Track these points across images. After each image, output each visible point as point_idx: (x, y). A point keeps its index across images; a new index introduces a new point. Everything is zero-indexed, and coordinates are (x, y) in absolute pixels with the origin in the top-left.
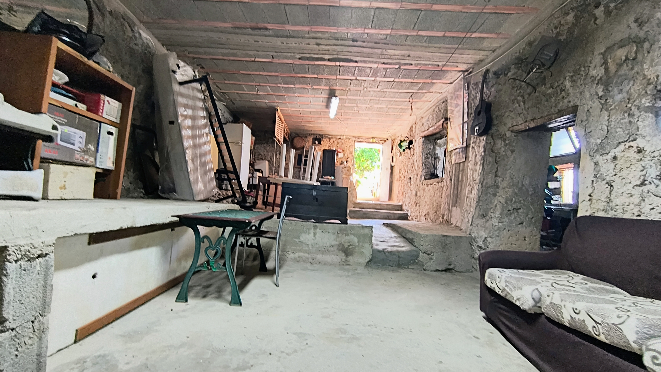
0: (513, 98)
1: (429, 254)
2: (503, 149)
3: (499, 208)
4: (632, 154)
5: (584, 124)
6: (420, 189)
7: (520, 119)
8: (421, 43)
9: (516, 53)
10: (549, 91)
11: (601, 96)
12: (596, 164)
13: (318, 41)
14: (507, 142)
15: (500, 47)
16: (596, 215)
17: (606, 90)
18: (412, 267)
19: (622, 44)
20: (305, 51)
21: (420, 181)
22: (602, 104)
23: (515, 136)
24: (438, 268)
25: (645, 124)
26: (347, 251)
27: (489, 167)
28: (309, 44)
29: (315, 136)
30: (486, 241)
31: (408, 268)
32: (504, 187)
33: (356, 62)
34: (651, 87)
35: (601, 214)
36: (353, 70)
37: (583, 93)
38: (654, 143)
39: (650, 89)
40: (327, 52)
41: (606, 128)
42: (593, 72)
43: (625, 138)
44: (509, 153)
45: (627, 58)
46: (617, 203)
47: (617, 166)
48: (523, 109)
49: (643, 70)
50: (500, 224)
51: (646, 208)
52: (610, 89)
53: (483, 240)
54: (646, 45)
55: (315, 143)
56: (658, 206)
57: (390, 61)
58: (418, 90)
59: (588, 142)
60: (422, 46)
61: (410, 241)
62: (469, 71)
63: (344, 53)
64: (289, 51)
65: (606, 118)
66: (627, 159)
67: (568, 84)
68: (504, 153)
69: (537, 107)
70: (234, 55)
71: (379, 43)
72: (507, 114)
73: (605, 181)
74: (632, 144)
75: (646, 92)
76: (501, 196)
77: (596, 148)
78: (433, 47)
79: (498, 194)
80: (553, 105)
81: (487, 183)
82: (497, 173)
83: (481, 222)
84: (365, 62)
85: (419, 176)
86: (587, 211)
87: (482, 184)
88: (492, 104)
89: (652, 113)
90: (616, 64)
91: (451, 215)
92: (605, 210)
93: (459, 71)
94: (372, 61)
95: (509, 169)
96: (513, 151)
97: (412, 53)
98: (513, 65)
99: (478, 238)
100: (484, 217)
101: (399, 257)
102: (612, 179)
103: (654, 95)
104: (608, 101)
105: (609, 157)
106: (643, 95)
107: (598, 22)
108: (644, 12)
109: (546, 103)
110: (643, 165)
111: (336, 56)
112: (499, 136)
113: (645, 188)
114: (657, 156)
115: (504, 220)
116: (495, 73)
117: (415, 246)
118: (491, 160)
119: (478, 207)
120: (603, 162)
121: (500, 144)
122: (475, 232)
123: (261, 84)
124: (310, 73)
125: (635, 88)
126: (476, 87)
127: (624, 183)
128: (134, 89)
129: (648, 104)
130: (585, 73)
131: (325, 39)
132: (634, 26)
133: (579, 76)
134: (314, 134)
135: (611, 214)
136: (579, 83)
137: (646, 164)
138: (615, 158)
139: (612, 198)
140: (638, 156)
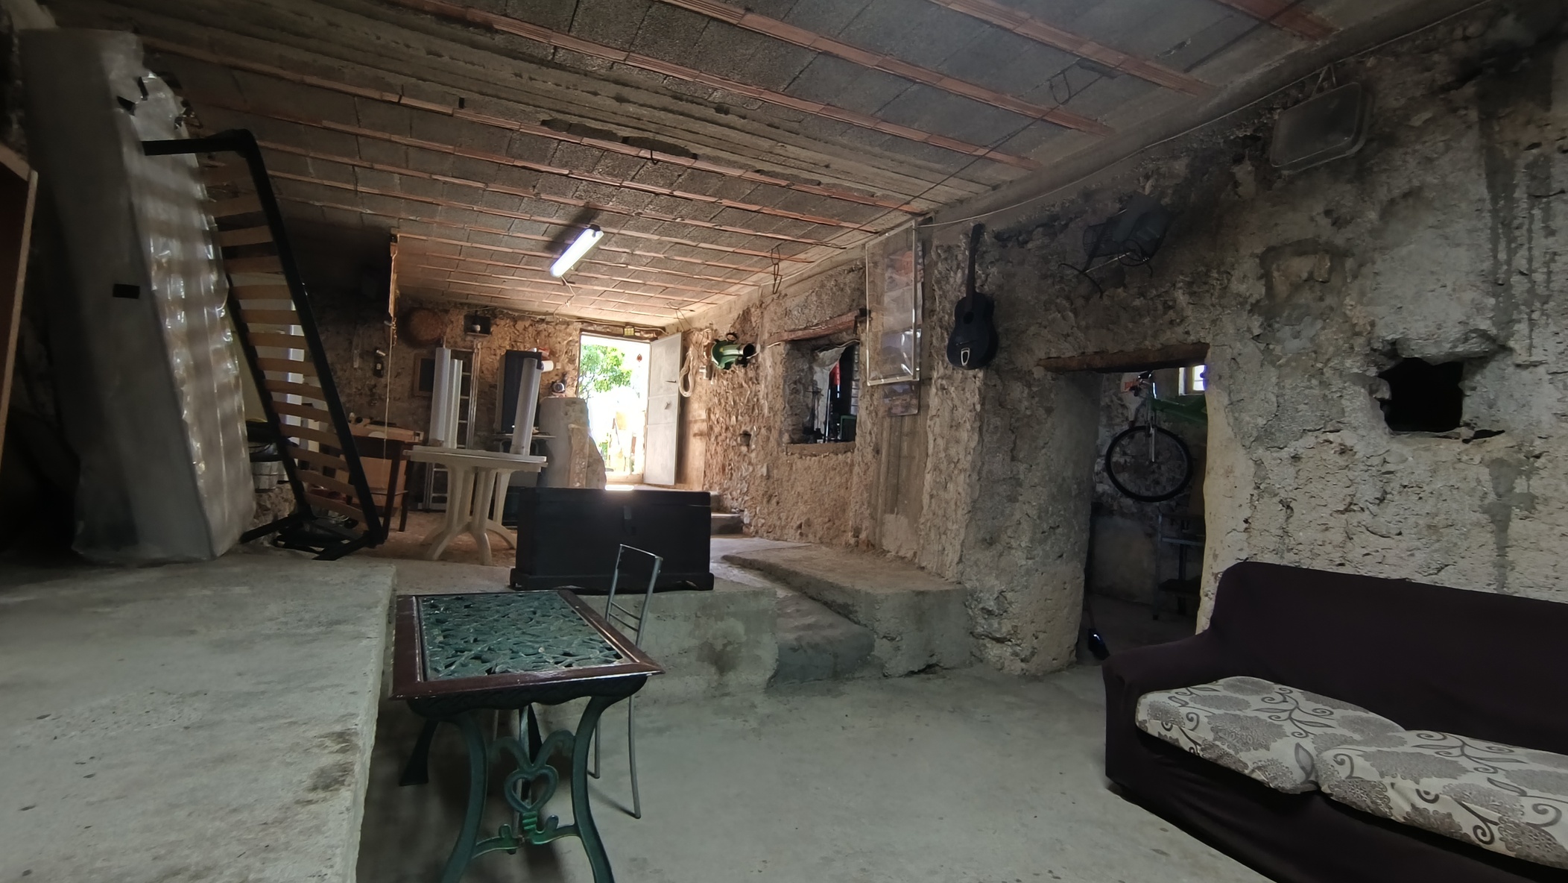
0: (1044, 298)
1: (893, 639)
2: (1026, 403)
3: (1026, 527)
4: (1330, 454)
5: (1226, 383)
6: (780, 462)
7: (1067, 345)
8: (870, 145)
9: (1053, 206)
10: (1137, 302)
11: (1258, 336)
12: (1259, 463)
13: (626, 92)
14: (1035, 389)
15: (1011, 182)
16: (1259, 559)
17: (1268, 325)
18: (861, 675)
19: (1301, 249)
20: (573, 109)
21: (779, 445)
22: (1262, 352)
23: (1053, 379)
24: (911, 669)
25: (1355, 406)
26: (720, 660)
27: (995, 438)
28: (595, 94)
29: (472, 310)
30: (1001, 598)
31: (854, 678)
32: (1033, 484)
33: (695, 157)
34: (1361, 340)
35: (1269, 558)
36: (676, 174)
37: (1218, 323)
38: (1372, 441)
39: (1360, 344)
40: (634, 122)
41: (1274, 399)
42: (1238, 287)
43: (1316, 424)
44: (1041, 412)
45: (1311, 277)
46: (1300, 541)
47: (1300, 473)
48: (1073, 327)
49: (1342, 304)
50: (1030, 562)
51: (1355, 553)
52: (1276, 326)
53: (995, 596)
54: (1350, 263)
55: (474, 331)
56: (1378, 551)
57: (778, 169)
58: (802, 237)
59: (1236, 419)
60: (866, 152)
61: (845, 611)
62: (928, 216)
63: (677, 131)
64: (526, 100)
65: (1274, 380)
66: (1320, 463)
67: (1181, 297)
68: (1028, 413)
69: (1108, 329)
70: (327, 73)
71: (778, 128)
72: (1033, 329)
73: (1278, 499)
74: (1331, 437)
75: (1352, 348)
76: (1029, 502)
77: (1255, 434)
78: (888, 158)
79: (1020, 498)
80: (1150, 332)
81: (990, 472)
82: (1015, 452)
83: (986, 556)
84: (716, 160)
85: (775, 434)
86: (1241, 550)
87: (979, 473)
88: (996, 303)
89: (1364, 387)
90: (1291, 284)
91: (881, 532)
92: (1276, 551)
93: (906, 212)
94: (735, 162)
95: (1043, 448)
96: (1049, 411)
97: (837, 163)
98: (1037, 227)
99: (981, 591)
100: (991, 544)
101: (836, 656)
102: (1291, 495)
103: (1367, 355)
104: (1271, 347)
105: (1285, 454)
106: (1344, 351)
107: (1240, 190)
108: (1342, 202)
109: (1130, 325)
110: (1352, 478)
111: (650, 135)
112: (1016, 374)
113: (1355, 518)
114: (1377, 465)
115: (1035, 552)
116: (998, 236)
117: (858, 623)
118: (999, 423)
119: (973, 522)
120: (1273, 462)
121: (1018, 391)
122: (974, 578)
123: (377, 166)
124: (555, 161)
125: (1330, 336)
126: (946, 255)
127: (1313, 505)
128: (35, 175)
129: (1356, 370)
130: (1221, 284)
131: (647, 90)
132: (1325, 222)
133: (1206, 287)
134: (469, 305)
135: (1288, 560)
136: (1207, 302)
137: (1357, 477)
138: (1296, 458)
139: (1290, 529)
140: (1341, 461)
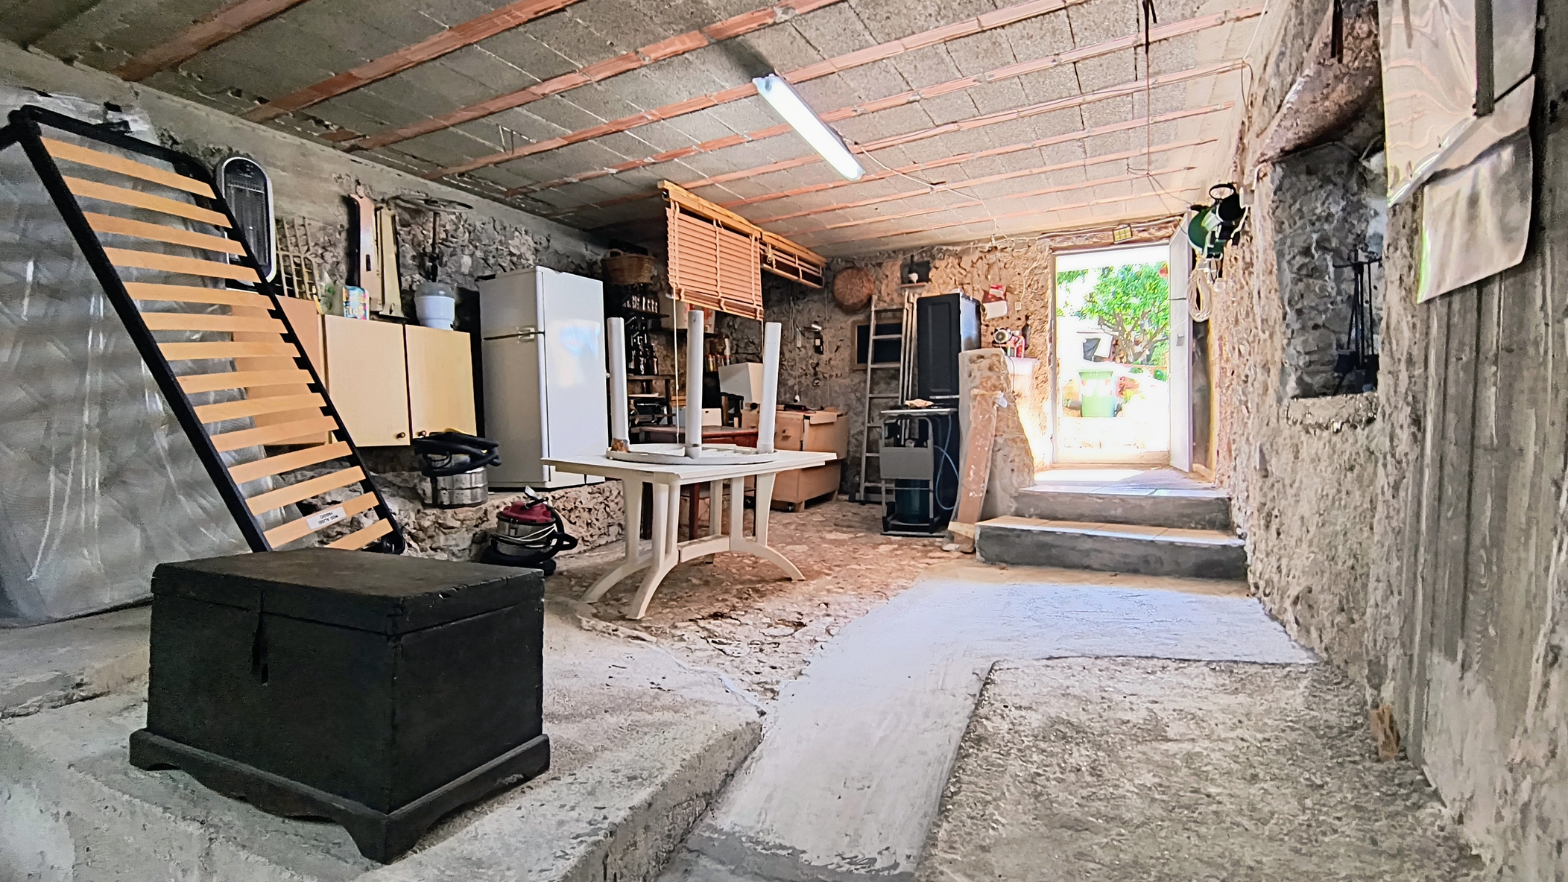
6: (1280, 440)
21: (1279, 401)
29: (908, 256)
55: (911, 282)
91: (1421, 705)
134: (904, 251)
